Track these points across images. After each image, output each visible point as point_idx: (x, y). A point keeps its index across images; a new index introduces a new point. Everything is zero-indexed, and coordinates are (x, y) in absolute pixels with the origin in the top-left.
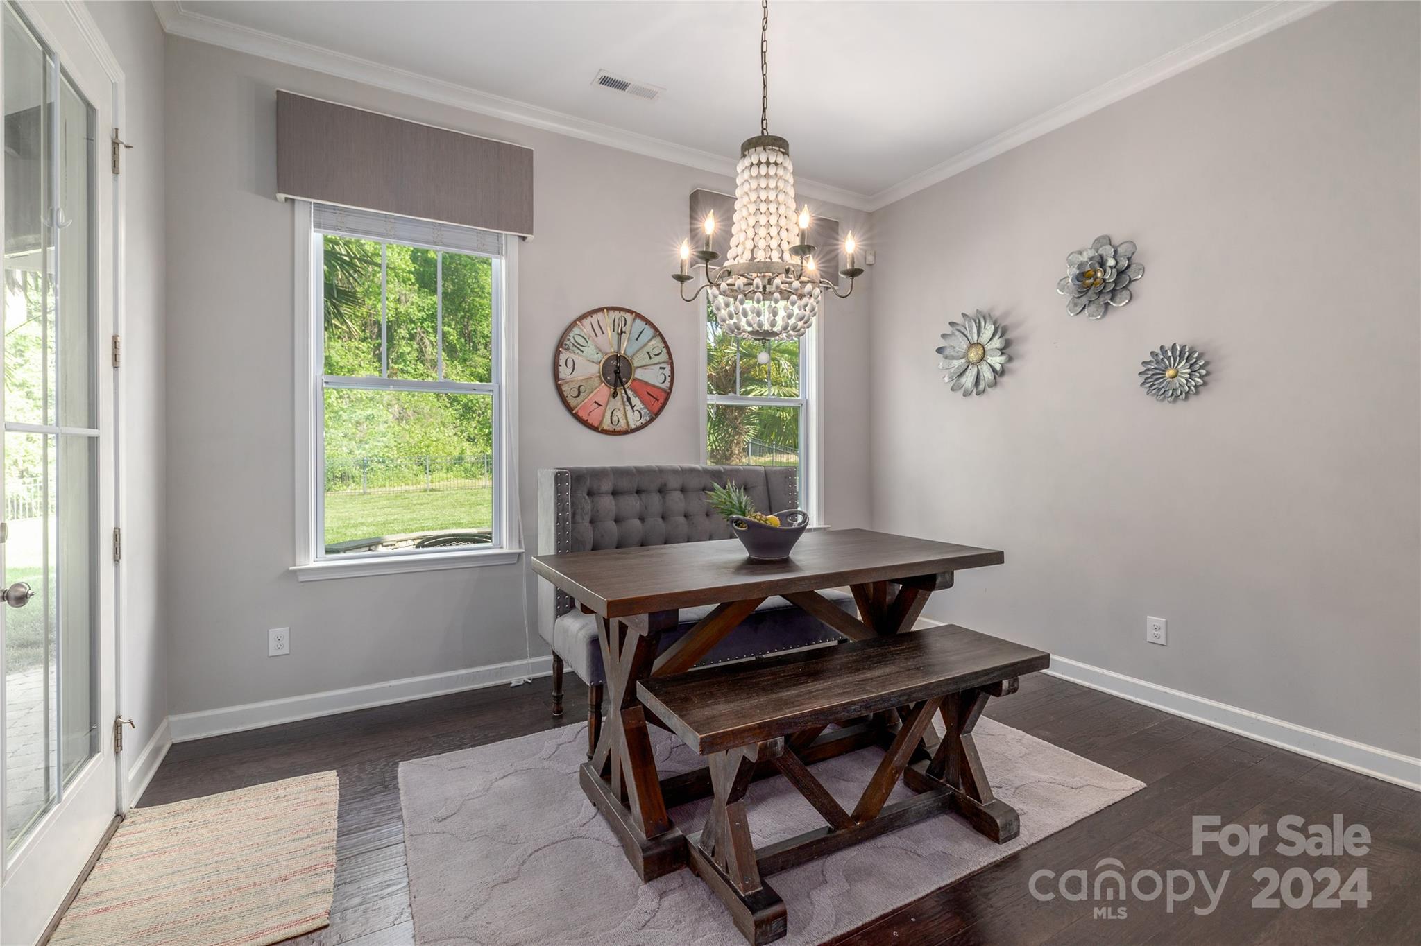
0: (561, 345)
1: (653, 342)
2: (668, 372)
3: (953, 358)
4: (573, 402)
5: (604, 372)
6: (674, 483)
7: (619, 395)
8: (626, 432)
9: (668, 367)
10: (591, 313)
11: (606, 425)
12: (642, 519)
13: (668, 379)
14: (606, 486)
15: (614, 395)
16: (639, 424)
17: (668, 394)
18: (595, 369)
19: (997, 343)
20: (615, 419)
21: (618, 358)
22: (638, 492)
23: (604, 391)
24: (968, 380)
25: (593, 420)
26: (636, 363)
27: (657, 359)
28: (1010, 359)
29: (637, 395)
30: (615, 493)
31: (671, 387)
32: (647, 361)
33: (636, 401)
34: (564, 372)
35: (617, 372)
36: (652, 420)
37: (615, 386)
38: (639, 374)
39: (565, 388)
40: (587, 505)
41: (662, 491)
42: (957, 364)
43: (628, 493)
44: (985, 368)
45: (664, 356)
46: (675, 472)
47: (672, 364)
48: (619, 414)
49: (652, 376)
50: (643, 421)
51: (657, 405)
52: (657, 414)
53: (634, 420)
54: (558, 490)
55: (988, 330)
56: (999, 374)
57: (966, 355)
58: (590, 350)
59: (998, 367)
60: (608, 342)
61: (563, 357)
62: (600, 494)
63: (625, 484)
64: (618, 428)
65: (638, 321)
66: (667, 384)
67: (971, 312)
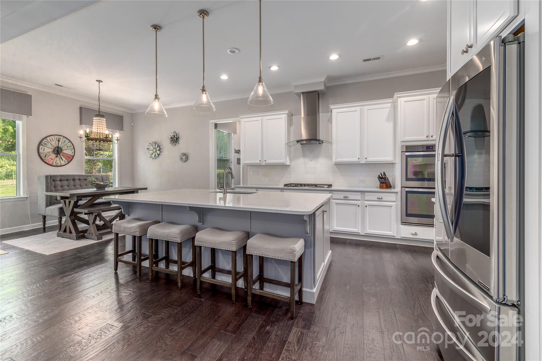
0: (40, 144)
1: (69, 144)
2: (73, 151)
3: (150, 151)
4: (44, 158)
5: (54, 151)
6: (76, 178)
7: (58, 157)
8: (60, 166)
9: (73, 150)
10: (50, 136)
11: (54, 164)
12: (68, 186)
13: (73, 153)
14: (58, 179)
15: (57, 157)
16: (64, 164)
17: (73, 157)
18: (51, 150)
19: (158, 149)
20: (57, 163)
21: (58, 147)
22: (67, 180)
23: (53, 156)
24: (153, 156)
25: (50, 163)
26: (63, 149)
27: (69, 148)
28: (161, 152)
29: (64, 157)
30: (60, 180)
31: (74, 155)
32: (67, 148)
33: (63, 158)
34: (41, 151)
35: (58, 151)
36: (68, 163)
37: (57, 154)
38: (64, 152)
39: (41, 155)
40: (53, 183)
41: (74, 180)
42: (151, 152)
43: (64, 180)
44: (156, 153)
45: (72, 147)
46: (77, 175)
47: (74, 149)
48: (58, 162)
49: (69, 152)
50: (66, 163)
51: (70, 160)
52: (70, 162)
53: (63, 163)
54: (46, 179)
55: (157, 146)
56: (159, 155)
57: (153, 150)
58: (49, 145)
59: (159, 153)
60: (55, 144)
61: (41, 147)
62: (56, 181)
63: (63, 178)
64: (58, 165)
65: (64, 138)
66: (73, 154)
67: (153, 141)
